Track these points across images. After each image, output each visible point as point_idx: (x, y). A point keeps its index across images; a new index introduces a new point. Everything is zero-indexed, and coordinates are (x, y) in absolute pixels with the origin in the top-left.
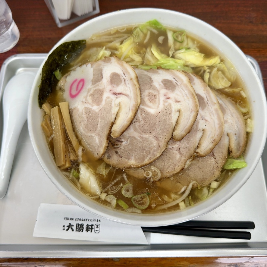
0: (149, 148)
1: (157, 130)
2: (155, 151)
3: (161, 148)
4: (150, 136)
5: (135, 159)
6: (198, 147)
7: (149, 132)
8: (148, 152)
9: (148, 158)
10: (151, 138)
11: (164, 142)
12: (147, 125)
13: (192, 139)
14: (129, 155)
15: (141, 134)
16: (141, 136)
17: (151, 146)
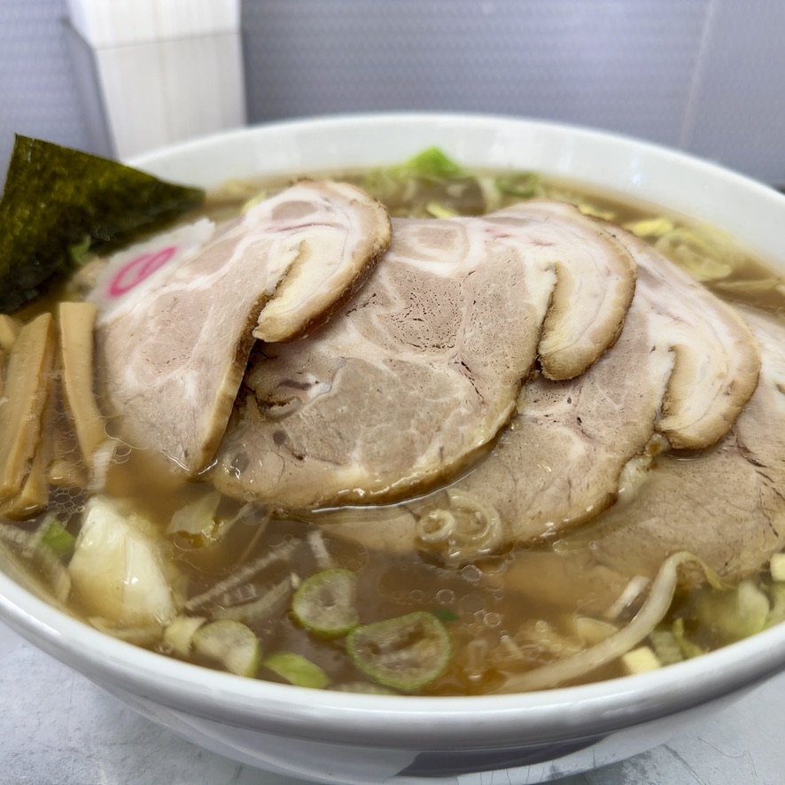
0: (436, 407)
1: (469, 335)
2: (462, 420)
3: (492, 407)
4: (436, 357)
5: (370, 459)
6: (664, 412)
7: (429, 343)
8: (431, 429)
9: (433, 450)
10: (441, 367)
11: (505, 382)
12: (421, 316)
13: (628, 382)
14: (338, 441)
15: (393, 348)
16: (397, 357)
17: (441, 400)
